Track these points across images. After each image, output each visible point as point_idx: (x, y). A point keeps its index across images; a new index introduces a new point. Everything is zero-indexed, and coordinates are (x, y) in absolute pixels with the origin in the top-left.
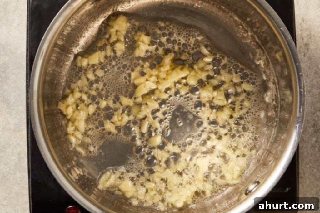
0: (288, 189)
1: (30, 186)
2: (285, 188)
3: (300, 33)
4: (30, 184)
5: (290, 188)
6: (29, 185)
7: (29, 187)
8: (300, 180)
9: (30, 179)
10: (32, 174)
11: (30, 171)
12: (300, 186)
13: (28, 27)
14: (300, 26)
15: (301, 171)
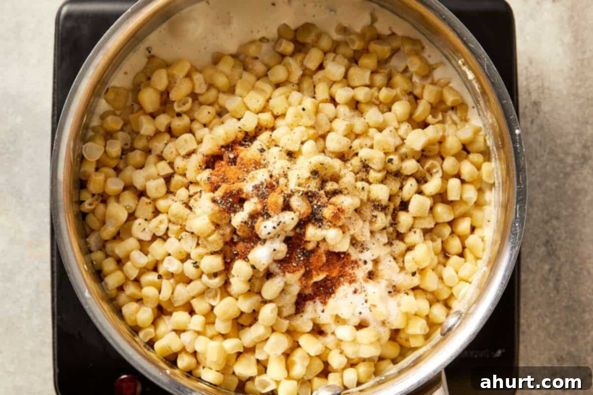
0: (499, 352)
1: (56, 340)
2: (496, 351)
3: (524, 83)
4: (56, 336)
5: (504, 350)
6: (53, 338)
7: (54, 343)
8: (522, 338)
9: (56, 328)
10: (58, 319)
11: (56, 313)
12: (522, 347)
13: (56, 66)
14: (525, 72)
15: (522, 321)
